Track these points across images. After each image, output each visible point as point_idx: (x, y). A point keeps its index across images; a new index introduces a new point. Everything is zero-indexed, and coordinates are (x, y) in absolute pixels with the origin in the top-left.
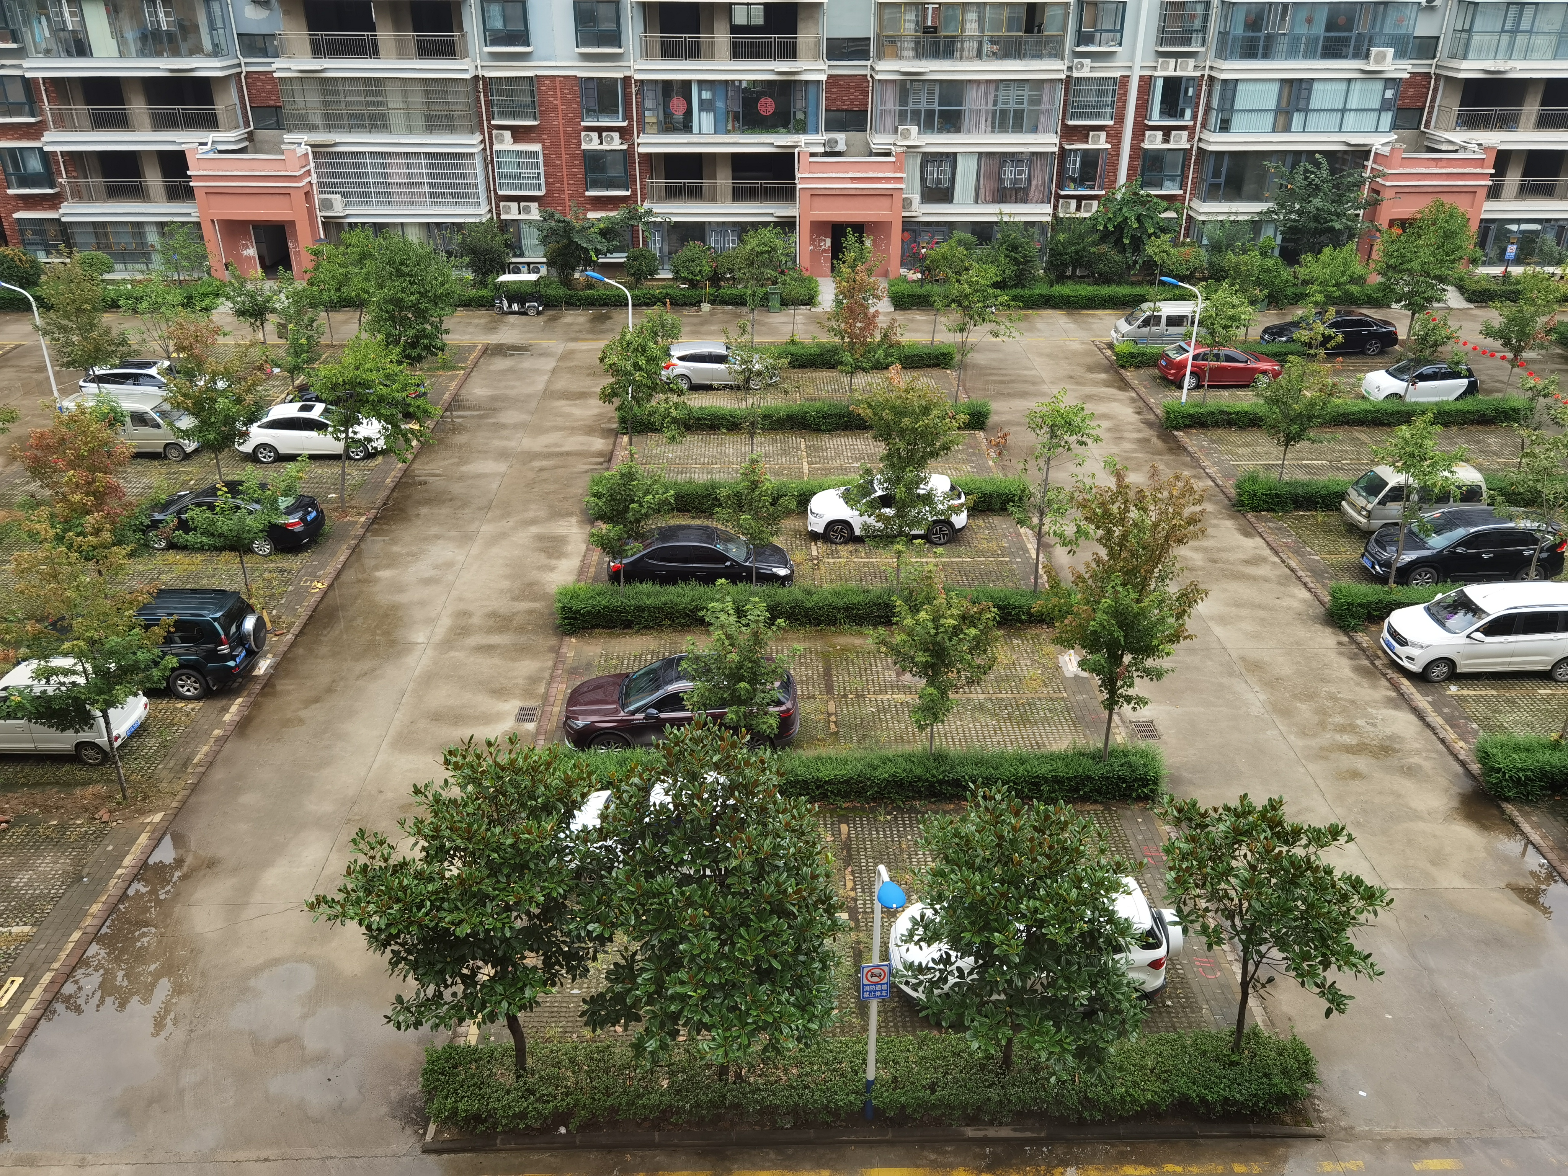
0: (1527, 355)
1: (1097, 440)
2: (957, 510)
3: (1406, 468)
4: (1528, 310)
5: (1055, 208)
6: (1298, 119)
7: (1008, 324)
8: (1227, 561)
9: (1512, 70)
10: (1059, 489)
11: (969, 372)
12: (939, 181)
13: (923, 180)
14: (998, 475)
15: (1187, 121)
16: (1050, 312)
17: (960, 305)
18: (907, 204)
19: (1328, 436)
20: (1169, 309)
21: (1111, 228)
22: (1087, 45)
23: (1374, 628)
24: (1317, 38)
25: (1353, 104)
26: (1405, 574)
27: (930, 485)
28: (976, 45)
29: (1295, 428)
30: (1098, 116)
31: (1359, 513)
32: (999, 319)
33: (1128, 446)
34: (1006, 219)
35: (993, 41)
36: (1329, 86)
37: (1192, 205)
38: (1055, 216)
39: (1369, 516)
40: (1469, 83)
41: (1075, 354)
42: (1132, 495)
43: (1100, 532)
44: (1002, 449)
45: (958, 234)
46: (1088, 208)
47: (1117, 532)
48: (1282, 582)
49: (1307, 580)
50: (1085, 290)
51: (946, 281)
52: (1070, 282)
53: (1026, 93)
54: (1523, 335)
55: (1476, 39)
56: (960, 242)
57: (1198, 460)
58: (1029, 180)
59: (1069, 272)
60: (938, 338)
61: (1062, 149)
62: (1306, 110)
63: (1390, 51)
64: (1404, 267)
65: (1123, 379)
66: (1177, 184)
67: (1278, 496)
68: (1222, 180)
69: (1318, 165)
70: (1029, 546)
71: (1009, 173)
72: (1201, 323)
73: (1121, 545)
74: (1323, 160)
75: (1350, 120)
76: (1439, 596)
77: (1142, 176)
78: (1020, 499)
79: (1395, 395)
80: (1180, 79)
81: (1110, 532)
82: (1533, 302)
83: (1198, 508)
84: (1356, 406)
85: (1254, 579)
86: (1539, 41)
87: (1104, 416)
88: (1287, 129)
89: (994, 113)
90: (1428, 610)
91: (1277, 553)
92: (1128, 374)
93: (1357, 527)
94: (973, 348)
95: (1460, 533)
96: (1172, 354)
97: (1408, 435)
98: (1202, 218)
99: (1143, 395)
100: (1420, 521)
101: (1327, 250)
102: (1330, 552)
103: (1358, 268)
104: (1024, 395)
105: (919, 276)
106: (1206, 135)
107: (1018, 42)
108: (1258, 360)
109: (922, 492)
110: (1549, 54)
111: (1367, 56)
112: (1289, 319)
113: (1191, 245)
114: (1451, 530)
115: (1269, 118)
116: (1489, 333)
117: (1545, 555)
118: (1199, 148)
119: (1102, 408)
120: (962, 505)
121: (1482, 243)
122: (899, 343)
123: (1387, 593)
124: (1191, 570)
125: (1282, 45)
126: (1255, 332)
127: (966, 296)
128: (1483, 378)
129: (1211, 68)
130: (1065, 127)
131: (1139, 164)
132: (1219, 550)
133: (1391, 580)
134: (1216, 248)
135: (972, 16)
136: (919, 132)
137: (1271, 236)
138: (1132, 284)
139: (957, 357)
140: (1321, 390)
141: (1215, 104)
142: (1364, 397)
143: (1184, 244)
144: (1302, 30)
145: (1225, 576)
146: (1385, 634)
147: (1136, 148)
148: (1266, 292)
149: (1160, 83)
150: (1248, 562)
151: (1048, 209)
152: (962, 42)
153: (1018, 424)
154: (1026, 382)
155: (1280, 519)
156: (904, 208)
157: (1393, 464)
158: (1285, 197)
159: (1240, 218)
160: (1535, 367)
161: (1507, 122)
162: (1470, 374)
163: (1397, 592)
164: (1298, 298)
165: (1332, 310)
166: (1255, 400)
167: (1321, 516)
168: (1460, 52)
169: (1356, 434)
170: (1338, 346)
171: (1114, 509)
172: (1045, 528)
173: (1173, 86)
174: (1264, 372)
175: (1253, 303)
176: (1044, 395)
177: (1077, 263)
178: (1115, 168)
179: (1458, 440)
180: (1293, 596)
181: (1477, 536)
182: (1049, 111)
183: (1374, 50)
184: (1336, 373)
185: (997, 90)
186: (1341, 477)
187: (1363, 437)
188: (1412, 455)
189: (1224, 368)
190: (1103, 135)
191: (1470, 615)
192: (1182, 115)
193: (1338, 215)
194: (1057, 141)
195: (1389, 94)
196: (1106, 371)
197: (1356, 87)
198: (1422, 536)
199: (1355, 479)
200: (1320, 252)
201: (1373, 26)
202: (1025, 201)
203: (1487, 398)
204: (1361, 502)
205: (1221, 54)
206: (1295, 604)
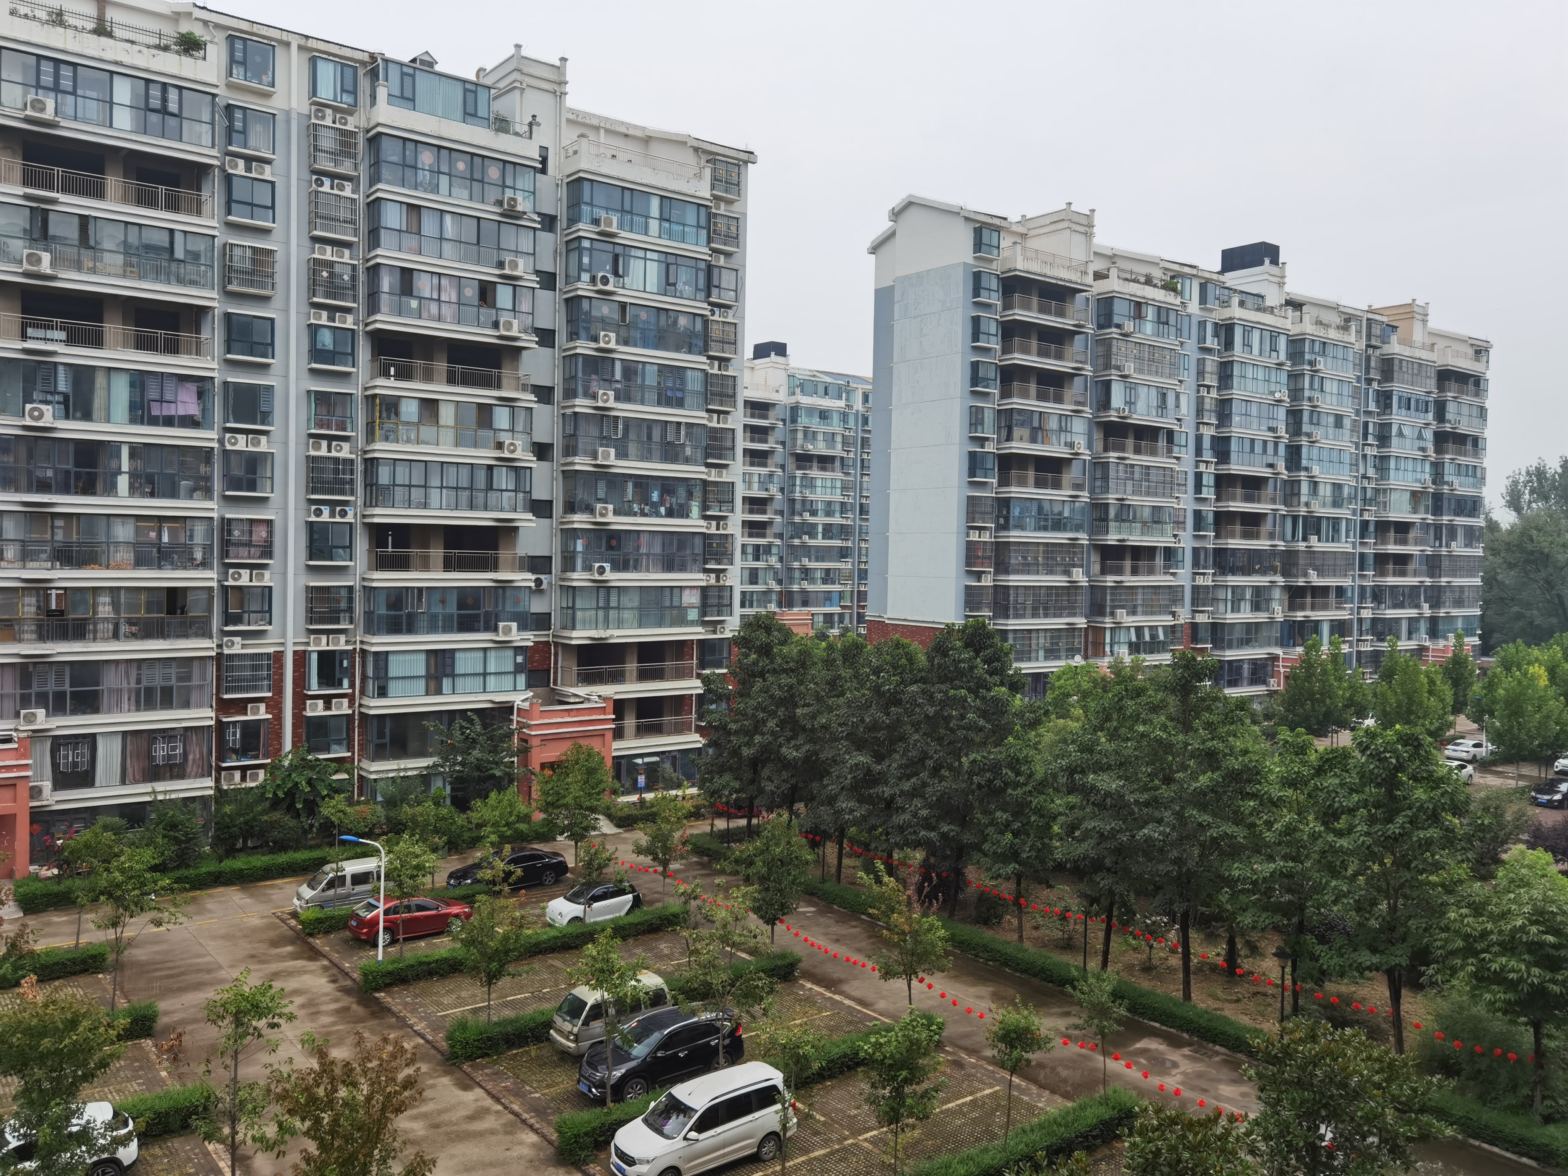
0: (674, 866)
1: (291, 1017)
2: (124, 1141)
3: (599, 985)
4: (665, 827)
5: (218, 780)
6: (446, 683)
7: (172, 910)
8: (450, 1123)
9: (611, 637)
10: (252, 1086)
11: (128, 973)
12: (75, 764)
13: (55, 765)
14: (174, 1086)
15: (346, 689)
16: (221, 889)
17: (110, 896)
18: (36, 792)
19: (526, 968)
20: (352, 867)
21: (281, 794)
22: (235, 624)
23: (602, 1156)
24: (452, 615)
25: (491, 668)
26: (619, 1090)
27: (86, 1117)
28: (111, 627)
29: (494, 965)
30: (255, 689)
31: (568, 1039)
32: (162, 906)
33: (326, 1020)
34: (160, 797)
35: (130, 622)
36: (468, 655)
37: (363, 765)
38: (218, 788)
39: (576, 1041)
40: (581, 649)
41: (255, 930)
42: (338, 1071)
43: (308, 1123)
44: (176, 1055)
45: (102, 820)
46: (255, 777)
47: (326, 1118)
48: (509, 1130)
49: (532, 1121)
50: (260, 860)
51: (91, 872)
52: (242, 855)
53: (173, 671)
54: (666, 849)
55: (579, 614)
56: (106, 828)
57: (404, 1018)
58: (185, 754)
59: (239, 845)
60: (83, 940)
61: (219, 722)
62: (453, 676)
63: (514, 625)
64: (561, 802)
65: (312, 948)
66: (344, 747)
67: (489, 1039)
68: (387, 739)
69: (471, 722)
70: (222, 1164)
71: (161, 751)
72: (387, 877)
73: (333, 1133)
74: (475, 717)
75: (491, 681)
76: (653, 1104)
77: (308, 741)
78: (206, 1108)
79: (576, 919)
80: (333, 652)
81: (318, 1121)
82: (667, 820)
83: (409, 1071)
84: (546, 934)
85: (480, 1134)
86: (627, 615)
87: (296, 992)
88: (439, 692)
89: (138, 692)
90: (645, 1121)
91: (498, 1100)
92: (317, 942)
93: (568, 1053)
94: (131, 943)
95: (656, 1037)
96: (362, 913)
97: (595, 953)
98: (373, 777)
99: (336, 961)
100: (621, 1033)
101: (493, 795)
102: (548, 1086)
103: (522, 808)
104: (198, 986)
105: (56, 871)
106: (366, 701)
107: (161, 623)
108: (448, 905)
109: (75, 1129)
110: (635, 624)
111: (496, 630)
112: (470, 862)
113: (366, 802)
114: (648, 1036)
115: (422, 684)
116: (639, 851)
117: (727, 1041)
118: (361, 713)
119: (291, 984)
120: (130, 1133)
121: (617, 776)
122: (32, 953)
123: (608, 1114)
124: (413, 1142)
125: (423, 622)
126: (441, 879)
127: (118, 886)
128: (644, 891)
129: (362, 642)
130: (220, 701)
131: (303, 731)
132: (440, 1112)
133: (609, 1100)
134: (391, 803)
135: (105, 599)
136: (47, 715)
137: (441, 787)
138: (311, 848)
139: (111, 957)
140: (511, 924)
141: (370, 673)
142: (550, 925)
143: (359, 803)
144: (438, 609)
145: (451, 1140)
146: (614, 1159)
147: (298, 717)
148: (445, 838)
149: (314, 657)
150: (471, 1118)
151: (210, 782)
152: (95, 624)
153: (195, 1021)
154: (199, 971)
155: (495, 1062)
156: (32, 797)
157: (587, 983)
158: (447, 752)
159: (410, 773)
160: (682, 875)
161: (617, 678)
162: (633, 890)
163: (615, 1110)
164: (475, 842)
165: (508, 848)
166: (452, 945)
167: (533, 1050)
168: (569, 624)
169: (550, 962)
170: (520, 880)
171: (321, 1092)
172: (240, 1137)
173: (326, 658)
174: (457, 916)
175: (434, 850)
176: (222, 981)
177: (248, 832)
178: (278, 736)
179: (637, 951)
180: (521, 1143)
181: (671, 1035)
182: (201, 687)
183: (501, 625)
184: (522, 906)
185: (139, 668)
186: (546, 1006)
187: (557, 963)
188: (602, 971)
189: (417, 918)
190: (262, 707)
191: (681, 1116)
192: (340, 685)
193: (497, 763)
194: (213, 715)
195: (520, 659)
196: (292, 942)
197: (492, 655)
198: (626, 1048)
199: (558, 1005)
200: (487, 797)
201: (497, 606)
202: (182, 776)
203: (650, 909)
204: (567, 1027)
205: (370, 629)
206: (526, 1151)
